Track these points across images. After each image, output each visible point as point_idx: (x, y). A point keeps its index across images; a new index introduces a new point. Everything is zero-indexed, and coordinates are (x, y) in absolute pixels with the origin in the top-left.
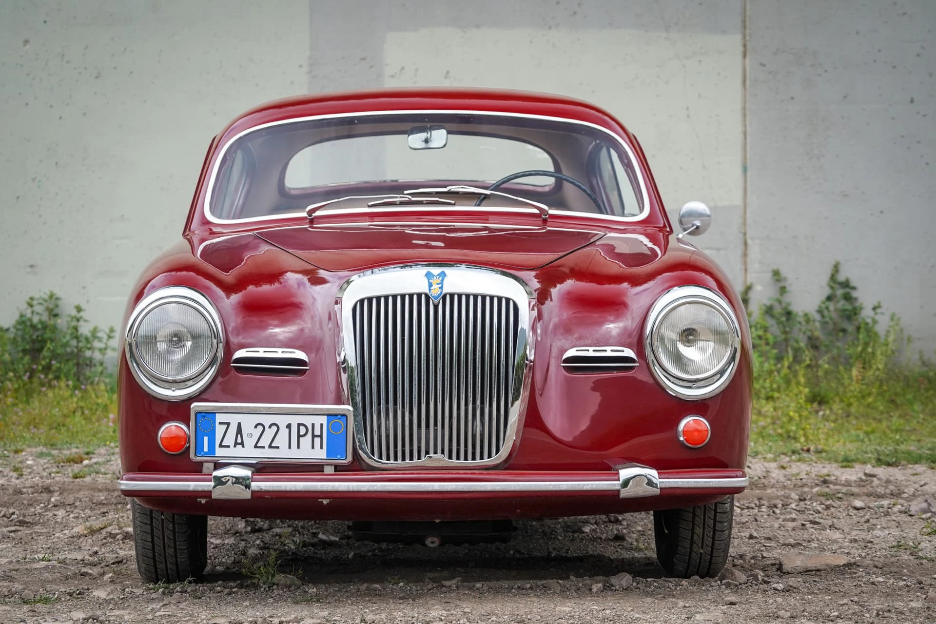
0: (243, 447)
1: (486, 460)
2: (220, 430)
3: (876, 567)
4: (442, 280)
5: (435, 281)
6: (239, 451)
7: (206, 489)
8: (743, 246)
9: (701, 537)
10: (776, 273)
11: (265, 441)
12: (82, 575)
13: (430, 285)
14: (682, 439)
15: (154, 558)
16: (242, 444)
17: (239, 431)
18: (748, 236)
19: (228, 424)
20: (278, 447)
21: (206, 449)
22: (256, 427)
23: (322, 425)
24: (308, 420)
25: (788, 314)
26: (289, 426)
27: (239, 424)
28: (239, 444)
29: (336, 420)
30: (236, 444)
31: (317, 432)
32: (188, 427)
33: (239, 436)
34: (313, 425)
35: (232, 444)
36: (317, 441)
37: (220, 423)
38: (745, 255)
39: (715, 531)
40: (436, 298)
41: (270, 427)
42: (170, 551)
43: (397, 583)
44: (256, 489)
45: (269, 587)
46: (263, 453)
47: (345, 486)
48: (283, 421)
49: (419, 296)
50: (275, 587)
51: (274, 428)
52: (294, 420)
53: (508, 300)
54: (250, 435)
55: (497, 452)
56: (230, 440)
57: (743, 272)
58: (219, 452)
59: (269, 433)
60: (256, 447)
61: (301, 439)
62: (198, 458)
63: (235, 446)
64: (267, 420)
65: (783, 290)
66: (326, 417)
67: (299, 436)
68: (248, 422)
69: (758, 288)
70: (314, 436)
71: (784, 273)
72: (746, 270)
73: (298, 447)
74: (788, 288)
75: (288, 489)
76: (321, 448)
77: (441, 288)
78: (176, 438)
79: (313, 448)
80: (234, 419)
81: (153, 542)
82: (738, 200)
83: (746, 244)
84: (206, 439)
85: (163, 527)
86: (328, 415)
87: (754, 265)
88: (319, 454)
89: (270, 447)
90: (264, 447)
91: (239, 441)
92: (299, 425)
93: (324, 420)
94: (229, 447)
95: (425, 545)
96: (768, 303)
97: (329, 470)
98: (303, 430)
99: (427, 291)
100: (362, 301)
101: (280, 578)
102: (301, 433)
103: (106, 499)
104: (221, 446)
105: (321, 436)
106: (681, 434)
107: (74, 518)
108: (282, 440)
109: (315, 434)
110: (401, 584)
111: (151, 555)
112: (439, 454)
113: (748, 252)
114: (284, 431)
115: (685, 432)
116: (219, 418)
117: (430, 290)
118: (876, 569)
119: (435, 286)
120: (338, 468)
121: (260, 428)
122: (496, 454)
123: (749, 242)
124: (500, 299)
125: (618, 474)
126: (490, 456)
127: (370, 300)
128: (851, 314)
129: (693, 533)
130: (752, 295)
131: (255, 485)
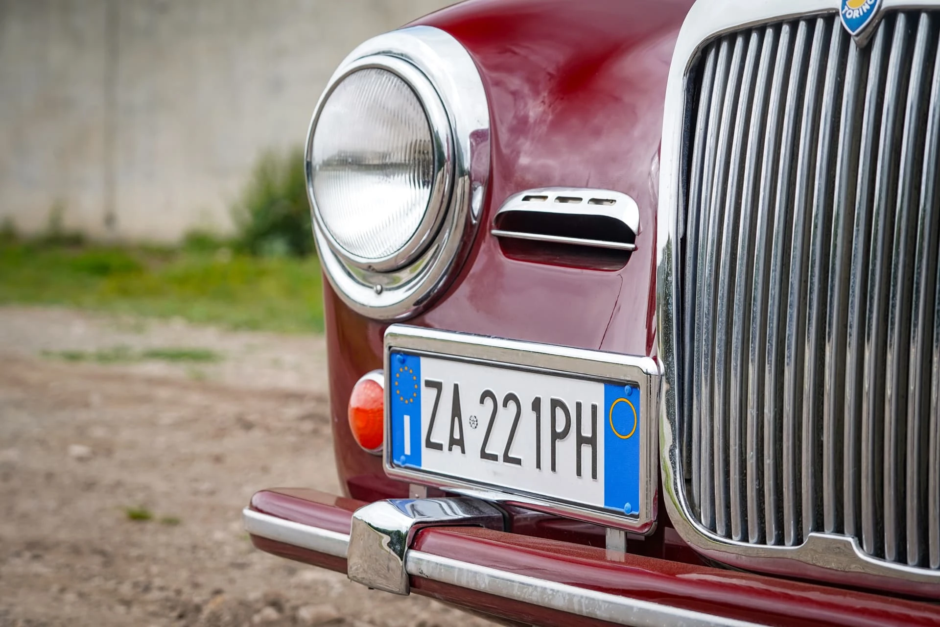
0: (464, 450)
2: (427, 402)
6: (457, 461)
11: (498, 440)
16: (461, 443)
17: (456, 407)
19: (440, 387)
20: (519, 461)
21: (408, 451)
22: (482, 402)
23: (594, 408)
24: (572, 393)
26: (536, 405)
27: (457, 390)
28: (457, 442)
29: (620, 398)
30: (453, 442)
31: (587, 429)
33: (456, 419)
34: (579, 405)
35: (446, 443)
36: (587, 453)
37: (427, 384)
41: (505, 405)
44: (414, 570)
48: (528, 389)
51: (512, 405)
52: (546, 390)
54: (474, 422)
56: (442, 428)
58: (427, 459)
59: (503, 420)
60: (484, 452)
61: (558, 443)
63: (451, 448)
64: (501, 383)
66: (602, 385)
67: (556, 436)
68: (471, 386)
70: (581, 440)
73: (553, 468)
76: (594, 476)
79: (579, 471)
80: (448, 376)
84: (407, 420)
86: (606, 382)
88: (592, 493)
89: (507, 457)
90: (496, 457)
91: (457, 436)
92: (554, 404)
93: (598, 394)
94: (441, 447)
98: (560, 419)
102: (559, 429)
104: (429, 443)
105: (592, 441)
108: (525, 441)
109: (583, 434)
114: (528, 420)
116: (426, 369)
121: (489, 401)
131: (413, 560)
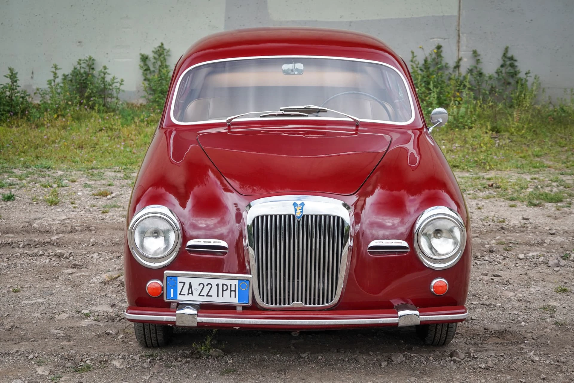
0: (192, 295)
1: (326, 305)
2: (180, 286)
3: (533, 339)
4: (302, 208)
5: (298, 208)
6: (190, 297)
7: (172, 320)
8: (458, 37)
9: (441, 330)
10: (475, 52)
11: (204, 293)
12: (107, 334)
13: (296, 210)
14: (432, 290)
15: (145, 338)
16: (192, 294)
17: (190, 287)
18: (460, 32)
19: (184, 283)
20: (212, 296)
21: (172, 296)
22: (199, 285)
23: (235, 285)
24: (228, 282)
25: (481, 74)
26: (217, 285)
27: (190, 283)
28: (190, 293)
29: (243, 282)
30: (189, 293)
31: (233, 289)
32: (163, 282)
33: (190, 289)
34: (231, 285)
35: (186, 293)
36: (233, 293)
37: (180, 282)
38: (459, 42)
39: (448, 327)
40: (299, 218)
41: (207, 285)
42: (154, 335)
43: (275, 354)
44: (200, 321)
45: (207, 357)
46: (203, 299)
47: (248, 321)
48: (214, 282)
49: (290, 216)
50: (210, 357)
51: (210, 286)
52: (221, 282)
53: (338, 218)
54: (196, 289)
55: (331, 300)
56: (185, 291)
57: (457, 51)
58: (179, 297)
59: (207, 289)
60: (199, 295)
61: (224, 292)
62: (168, 300)
63: (188, 295)
64: (205, 281)
65: (478, 61)
66: (238, 281)
67: (223, 290)
68: (195, 282)
69: (465, 60)
70: (231, 291)
71: (479, 52)
72: (459, 50)
73: (223, 296)
74: (481, 61)
75: (217, 322)
76: (235, 297)
77: (302, 212)
78: (156, 289)
79: (231, 297)
80: (187, 280)
81: (144, 331)
82: (456, 13)
83: (459, 36)
84: (172, 290)
85: (150, 328)
86: (239, 280)
87: (463, 48)
88: (234, 300)
89: (207, 295)
90: (204, 296)
91: (190, 292)
92: (223, 285)
93: (237, 282)
94: (185, 295)
95: (291, 335)
96: (470, 68)
97: (239, 309)
98: (225, 287)
99: (294, 213)
100: (258, 217)
101: (212, 351)
103: (119, 241)
104: (180, 294)
105: (235, 291)
106: (432, 287)
107: (103, 260)
108: (214, 292)
109: (232, 289)
110: (278, 355)
111: (143, 337)
112: (300, 302)
113: (460, 40)
114: (215, 288)
115: (434, 287)
116: (179, 279)
117: (295, 213)
118: (533, 341)
119: (299, 211)
120: (244, 308)
121: (202, 286)
122: (331, 301)
123: (461, 35)
124: (334, 217)
125: (398, 313)
126: (327, 302)
127: (262, 217)
128: (514, 74)
129: (436, 328)
130: (462, 63)
131: (199, 319)
